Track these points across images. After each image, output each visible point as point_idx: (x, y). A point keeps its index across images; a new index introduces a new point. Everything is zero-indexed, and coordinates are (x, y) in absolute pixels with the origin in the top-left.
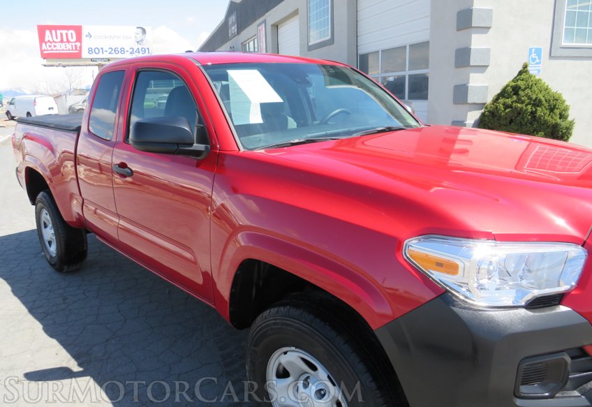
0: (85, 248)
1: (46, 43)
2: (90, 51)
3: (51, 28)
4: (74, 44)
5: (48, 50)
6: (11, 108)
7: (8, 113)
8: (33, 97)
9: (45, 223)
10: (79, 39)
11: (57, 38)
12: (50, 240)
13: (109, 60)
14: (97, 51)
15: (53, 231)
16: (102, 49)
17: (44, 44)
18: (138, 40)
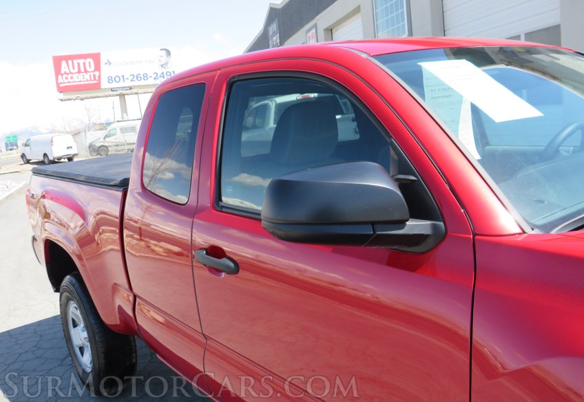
0: (134, 361)
1: (62, 75)
2: (110, 80)
3: (67, 58)
4: (92, 74)
5: (64, 83)
6: (27, 151)
7: (23, 156)
8: (50, 136)
9: (73, 320)
10: (98, 68)
11: (74, 68)
12: (82, 345)
13: (131, 89)
14: (117, 79)
15: (85, 334)
16: (123, 76)
17: (60, 77)
18: (161, 64)
